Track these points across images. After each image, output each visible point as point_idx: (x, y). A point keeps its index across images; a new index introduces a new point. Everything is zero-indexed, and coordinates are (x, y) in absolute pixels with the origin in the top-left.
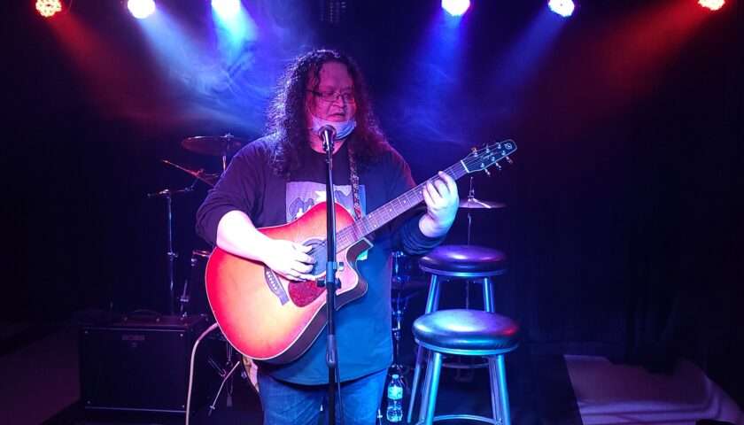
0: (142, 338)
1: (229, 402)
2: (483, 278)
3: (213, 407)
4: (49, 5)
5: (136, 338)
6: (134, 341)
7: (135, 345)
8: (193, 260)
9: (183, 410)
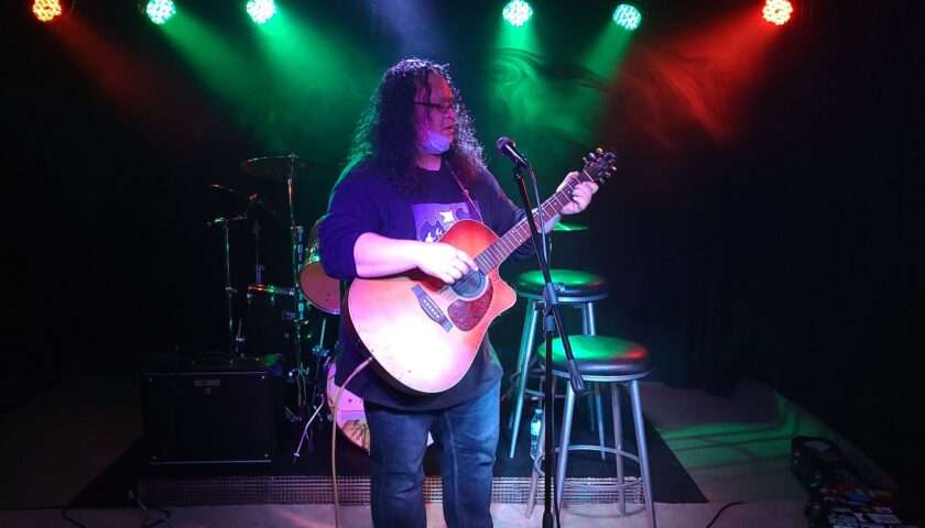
0: (217, 383)
1: (311, 447)
2: (587, 303)
3: (297, 455)
4: (47, 8)
5: (211, 383)
6: (207, 387)
7: (208, 391)
8: (249, 296)
9: (268, 458)
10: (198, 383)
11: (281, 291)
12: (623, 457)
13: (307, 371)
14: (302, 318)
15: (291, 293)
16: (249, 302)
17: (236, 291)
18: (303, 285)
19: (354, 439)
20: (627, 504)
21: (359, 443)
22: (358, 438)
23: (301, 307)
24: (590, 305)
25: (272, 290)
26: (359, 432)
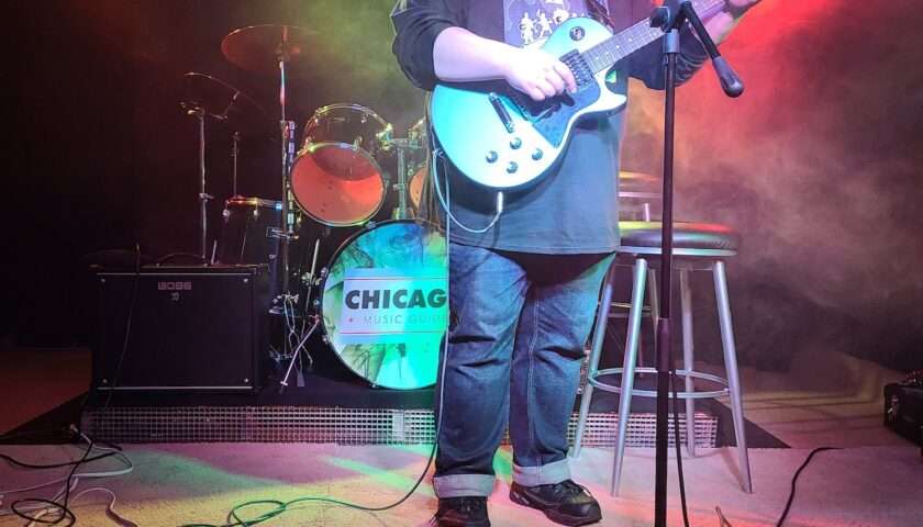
1: (301, 383)
3: (284, 383)
5: (180, 286)
6: (175, 291)
7: (176, 296)
8: (226, 213)
9: (247, 384)
10: (163, 286)
11: (267, 203)
12: (693, 378)
13: (296, 298)
14: (291, 231)
15: (279, 207)
16: (226, 220)
17: (211, 197)
18: (294, 185)
19: (354, 368)
20: (696, 448)
21: (361, 373)
22: (359, 367)
23: (291, 217)
24: (647, 205)
25: (255, 201)
26: (361, 359)
